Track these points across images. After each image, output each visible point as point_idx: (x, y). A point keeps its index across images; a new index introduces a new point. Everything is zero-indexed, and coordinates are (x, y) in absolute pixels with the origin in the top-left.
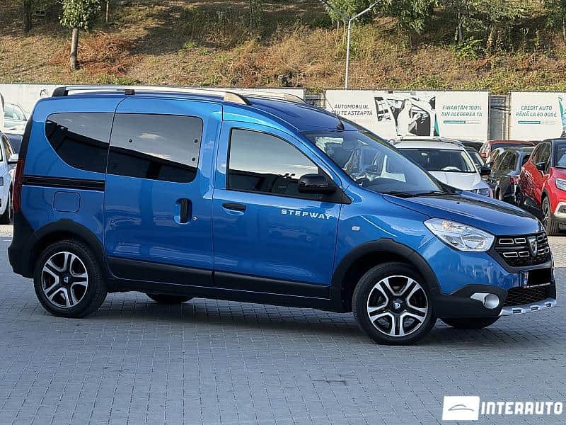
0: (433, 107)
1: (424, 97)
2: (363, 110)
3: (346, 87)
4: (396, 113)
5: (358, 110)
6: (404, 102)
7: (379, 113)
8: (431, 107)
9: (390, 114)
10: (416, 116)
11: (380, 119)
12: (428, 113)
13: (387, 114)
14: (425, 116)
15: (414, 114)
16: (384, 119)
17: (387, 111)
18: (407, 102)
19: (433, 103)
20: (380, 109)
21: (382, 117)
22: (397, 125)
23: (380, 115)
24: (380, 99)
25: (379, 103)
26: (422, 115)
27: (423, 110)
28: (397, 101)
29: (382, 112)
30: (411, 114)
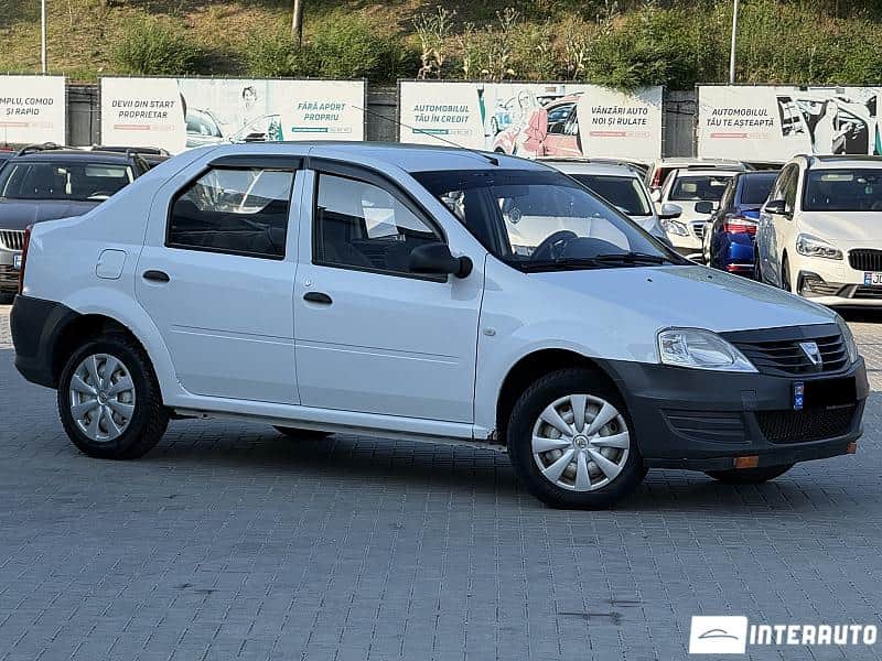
0: (873, 113)
1: (857, 96)
2: (759, 118)
3: (732, 81)
4: (813, 122)
5: (749, 118)
6: (825, 104)
7: (784, 122)
8: (869, 113)
9: (803, 123)
10: (844, 126)
11: (786, 132)
12: (864, 123)
13: (796, 125)
14: (860, 127)
15: (841, 123)
16: (792, 132)
17: (797, 119)
18: (830, 104)
19: (872, 106)
20: (787, 117)
21: (789, 129)
22: (813, 141)
23: (785, 126)
24: (787, 100)
25: (784, 106)
26: (854, 125)
27: (857, 118)
28: (813, 103)
29: (789, 121)
30: (838, 123)
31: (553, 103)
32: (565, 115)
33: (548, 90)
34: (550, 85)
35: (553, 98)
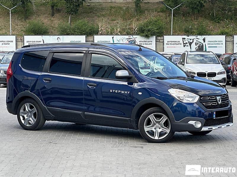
0: (204, 42)
1: (201, 38)
2: (178, 43)
3: (172, 34)
5: (176, 43)
6: (193, 40)
7: (184, 44)
10: (198, 45)
11: (184, 46)
13: (187, 44)
16: (186, 46)
17: (187, 43)
18: (194, 40)
19: (204, 40)
20: (184, 43)
21: (185, 45)
22: (191, 48)
23: (184, 45)
25: (184, 40)
26: (200, 44)
27: (201, 43)
28: (191, 39)
29: (185, 44)
30: (196, 44)
31: (130, 40)
32: (133, 43)
33: (129, 37)
34: (129, 36)
35: (130, 39)
